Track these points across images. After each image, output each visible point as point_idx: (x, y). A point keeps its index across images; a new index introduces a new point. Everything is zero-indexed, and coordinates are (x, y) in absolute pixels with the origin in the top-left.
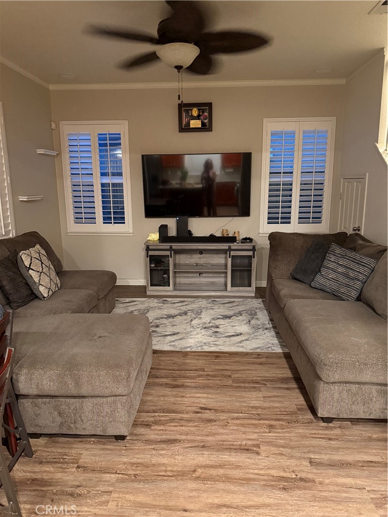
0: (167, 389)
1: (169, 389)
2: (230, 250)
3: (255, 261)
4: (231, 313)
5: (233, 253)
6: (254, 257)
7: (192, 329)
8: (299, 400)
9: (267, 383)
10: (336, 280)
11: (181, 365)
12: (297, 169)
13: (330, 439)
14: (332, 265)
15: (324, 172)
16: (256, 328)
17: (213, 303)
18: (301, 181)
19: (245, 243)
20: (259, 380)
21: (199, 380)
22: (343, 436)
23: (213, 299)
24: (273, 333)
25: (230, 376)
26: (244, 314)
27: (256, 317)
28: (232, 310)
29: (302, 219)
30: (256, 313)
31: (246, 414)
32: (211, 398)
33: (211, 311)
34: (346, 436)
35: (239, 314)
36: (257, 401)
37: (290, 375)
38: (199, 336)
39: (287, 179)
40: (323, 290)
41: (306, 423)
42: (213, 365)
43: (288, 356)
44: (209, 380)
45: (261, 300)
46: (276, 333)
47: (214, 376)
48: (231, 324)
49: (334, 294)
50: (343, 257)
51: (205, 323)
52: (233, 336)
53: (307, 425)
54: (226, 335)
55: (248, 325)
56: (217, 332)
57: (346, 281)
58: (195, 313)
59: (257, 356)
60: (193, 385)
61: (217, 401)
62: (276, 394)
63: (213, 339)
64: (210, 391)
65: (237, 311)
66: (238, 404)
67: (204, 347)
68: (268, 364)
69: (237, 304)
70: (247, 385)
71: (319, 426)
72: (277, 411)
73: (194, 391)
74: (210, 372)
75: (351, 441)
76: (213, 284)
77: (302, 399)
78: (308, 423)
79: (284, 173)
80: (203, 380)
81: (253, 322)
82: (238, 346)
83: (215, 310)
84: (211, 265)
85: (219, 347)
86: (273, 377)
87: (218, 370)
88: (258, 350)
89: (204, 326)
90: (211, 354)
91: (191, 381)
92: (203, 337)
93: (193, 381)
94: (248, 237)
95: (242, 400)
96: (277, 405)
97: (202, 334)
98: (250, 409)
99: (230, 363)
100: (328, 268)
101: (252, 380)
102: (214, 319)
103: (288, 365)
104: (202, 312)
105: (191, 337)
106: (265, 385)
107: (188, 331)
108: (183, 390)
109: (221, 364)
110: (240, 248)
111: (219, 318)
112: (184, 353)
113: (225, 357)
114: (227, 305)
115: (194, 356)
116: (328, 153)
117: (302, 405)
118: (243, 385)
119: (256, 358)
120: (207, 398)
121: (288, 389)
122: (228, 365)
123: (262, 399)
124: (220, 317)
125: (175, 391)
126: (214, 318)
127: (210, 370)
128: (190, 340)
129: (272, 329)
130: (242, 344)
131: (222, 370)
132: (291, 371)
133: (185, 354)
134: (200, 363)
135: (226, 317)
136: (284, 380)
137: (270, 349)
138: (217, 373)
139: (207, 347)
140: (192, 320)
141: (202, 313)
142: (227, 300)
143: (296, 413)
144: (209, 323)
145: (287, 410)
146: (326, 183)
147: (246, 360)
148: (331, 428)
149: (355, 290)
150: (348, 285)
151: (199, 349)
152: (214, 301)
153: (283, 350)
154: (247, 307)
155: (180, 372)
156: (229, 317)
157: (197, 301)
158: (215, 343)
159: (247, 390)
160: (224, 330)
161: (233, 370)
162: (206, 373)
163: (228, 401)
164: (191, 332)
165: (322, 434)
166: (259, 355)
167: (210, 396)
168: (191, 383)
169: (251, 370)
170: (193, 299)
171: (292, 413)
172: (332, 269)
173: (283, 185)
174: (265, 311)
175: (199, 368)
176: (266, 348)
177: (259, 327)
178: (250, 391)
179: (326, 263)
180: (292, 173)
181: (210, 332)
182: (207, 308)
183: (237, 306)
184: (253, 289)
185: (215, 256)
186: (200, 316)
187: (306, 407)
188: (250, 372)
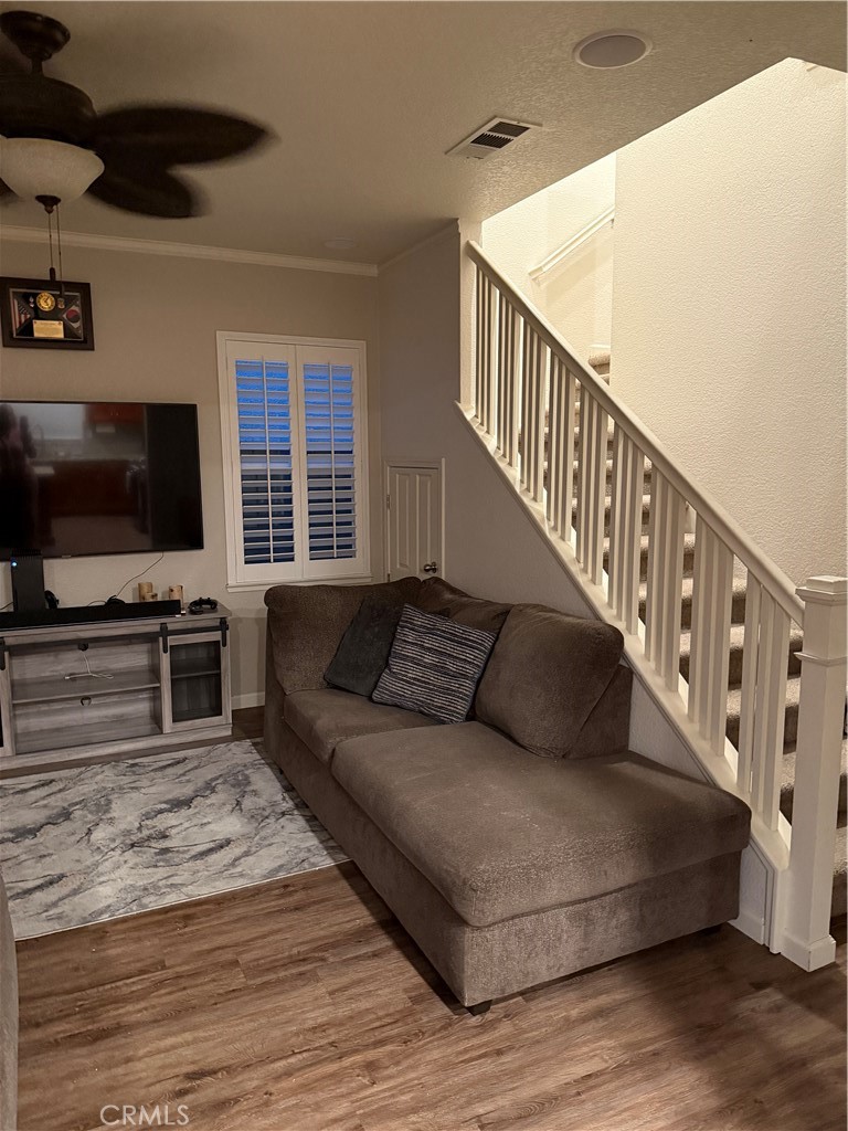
0: (78, 1051)
1: (83, 1051)
2: (165, 632)
3: (226, 653)
4: (188, 790)
5: (172, 640)
6: (225, 645)
7: (97, 858)
8: (407, 975)
9: (326, 955)
10: (424, 682)
11: (95, 970)
12: (298, 446)
13: (499, 1053)
14: (410, 651)
15: (351, 452)
16: (259, 817)
17: (134, 773)
18: (309, 470)
19: (201, 612)
20: (307, 952)
21: (160, 996)
22: (520, 1034)
23: (131, 762)
24: (301, 822)
25: (235, 963)
26: (220, 787)
27: (251, 788)
28: (188, 781)
29: (318, 551)
30: (247, 778)
31: (305, 1055)
32: (206, 1039)
33: (134, 795)
34: (526, 1032)
35: (207, 788)
36: (319, 1007)
37: (370, 920)
38: (123, 871)
39: (280, 467)
40: (398, 706)
41: (439, 1030)
42: (185, 942)
43: (350, 872)
44: (185, 989)
45: (248, 743)
46: (307, 821)
47: (195, 974)
48: (195, 821)
49: (421, 712)
50: (431, 631)
51: (127, 833)
52: (210, 851)
53: (444, 1033)
54: (193, 853)
55: (237, 813)
56: (166, 851)
57: (442, 681)
58: (94, 808)
59: (282, 890)
60: (145, 1016)
61: (225, 1043)
62: (355, 977)
63: (161, 872)
64: (197, 1019)
65: (200, 783)
66: (276, 1033)
67: (145, 901)
68: (314, 903)
69: (196, 763)
70: (282, 974)
71: (468, 1028)
72: (371, 1021)
73: (153, 1033)
74: (180, 965)
75: (538, 1042)
76: (120, 720)
77: (413, 971)
78: (444, 1028)
79: (272, 452)
80: (170, 993)
81: (248, 803)
82: (232, 876)
83: (143, 791)
84: (114, 675)
85: (184, 889)
86: (335, 934)
87: (200, 954)
88: (282, 875)
89: (128, 842)
90: (170, 915)
91: (138, 1007)
92: (134, 871)
93: (143, 1004)
94: (205, 597)
95: (282, 1017)
96: (364, 1004)
97: (130, 864)
98: (310, 1036)
99: (224, 928)
100: (405, 658)
101: (291, 956)
102: (147, 816)
103: (358, 894)
104: (109, 802)
105: (102, 879)
106: (323, 959)
107: (88, 863)
108: (123, 1041)
109: (203, 937)
110: (190, 625)
111: (161, 812)
112: (94, 931)
113: (207, 914)
114: (170, 771)
115: (124, 932)
116: (356, 414)
117: (416, 987)
118: (272, 977)
119: (282, 896)
120: (195, 1041)
121: (375, 955)
122: (220, 933)
123: (328, 1000)
124: (164, 806)
125: (102, 1051)
126: (148, 813)
127: (179, 960)
128: (100, 889)
129: (296, 812)
130: (239, 869)
131: (210, 951)
132: (369, 909)
133: (96, 934)
134: (149, 947)
135: (178, 804)
136: (359, 936)
137: (306, 865)
138: (200, 963)
139: (152, 898)
140: (89, 832)
141: (113, 805)
142: (166, 758)
143: (411, 1013)
144: (140, 829)
145: (391, 1010)
146: (357, 474)
147: (260, 907)
148: (493, 1024)
149: (461, 698)
150: (448, 689)
151: (135, 910)
152: (133, 765)
153: (334, 859)
154: (221, 768)
155: (101, 989)
156: (186, 803)
157: (89, 774)
158: (170, 881)
159: (287, 987)
160: (184, 839)
161: (236, 945)
162: (170, 973)
163: (251, 1031)
164: (97, 865)
165: (480, 1046)
166: (286, 887)
167: (201, 1034)
168: (140, 1011)
169: (279, 931)
170: (76, 771)
171: (404, 1016)
172: (412, 660)
173: (273, 477)
174: (267, 770)
175: (149, 961)
176: (297, 864)
177: (266, 814)
178: (294, 988)
179: (397, 647)
180: (288, 452)
181: (148, 854)
182: (121, 788)
183: (196, 768)
184: (227, 718)
185: (124, 649)
186: (109, 816)
187: (426, 989)
188: (278, 937)
